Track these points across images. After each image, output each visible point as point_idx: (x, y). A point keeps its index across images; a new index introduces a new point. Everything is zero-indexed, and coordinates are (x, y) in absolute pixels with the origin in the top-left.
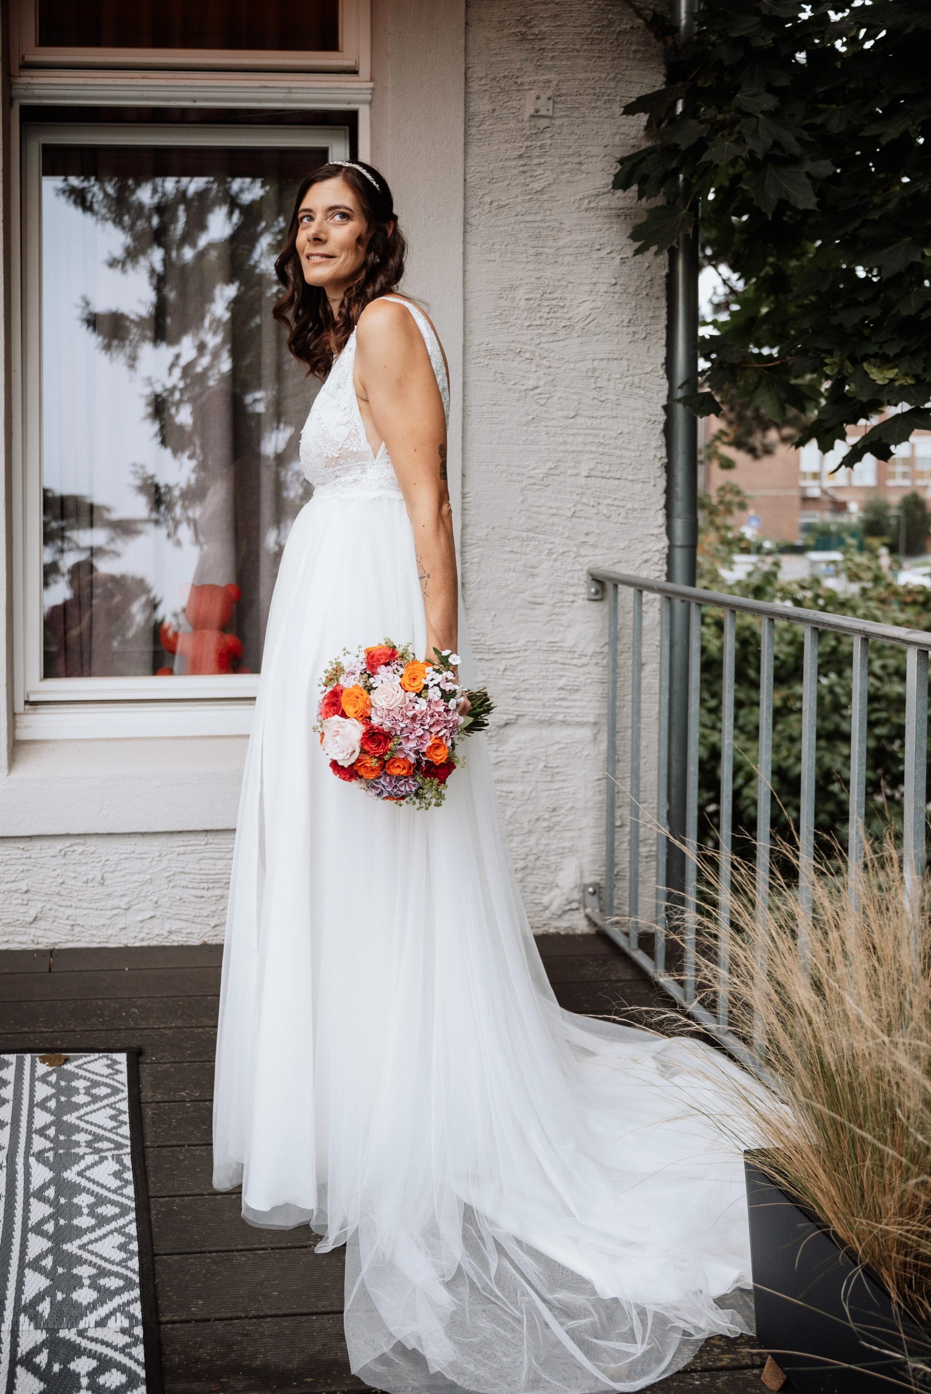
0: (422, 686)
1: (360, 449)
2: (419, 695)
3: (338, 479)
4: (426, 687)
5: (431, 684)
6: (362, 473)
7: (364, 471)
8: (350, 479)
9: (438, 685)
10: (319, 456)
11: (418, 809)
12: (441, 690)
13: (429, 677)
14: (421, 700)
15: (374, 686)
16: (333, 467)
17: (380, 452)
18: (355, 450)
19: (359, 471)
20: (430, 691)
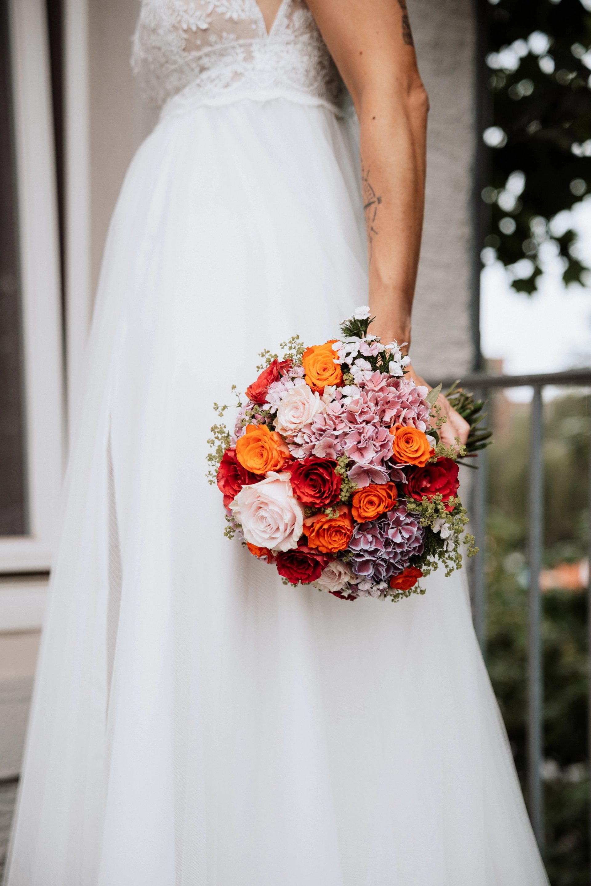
0: (339, 371)
1: (243, 16)
2: (341, 384)
3: (205, 75)
4: (345, 368)
5: (349, 361)
6: (245, 59)
7: (249, 57)
8: (227, 73)
9: (360, 355)
10: (175, 28)
11: (448, 574)
12: (366, 358)
13: (342, 354)
14: (346, 390)
15: (272, 411)
16: (198, 48)
17: (276, 23)
18: (235, 16)
19: (241, 56)
20: (354, 370)
